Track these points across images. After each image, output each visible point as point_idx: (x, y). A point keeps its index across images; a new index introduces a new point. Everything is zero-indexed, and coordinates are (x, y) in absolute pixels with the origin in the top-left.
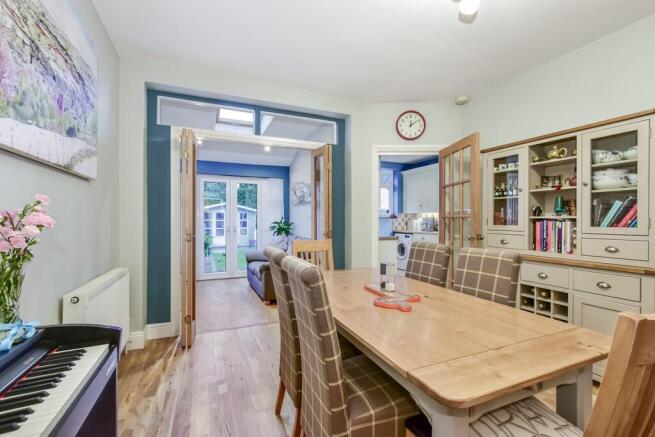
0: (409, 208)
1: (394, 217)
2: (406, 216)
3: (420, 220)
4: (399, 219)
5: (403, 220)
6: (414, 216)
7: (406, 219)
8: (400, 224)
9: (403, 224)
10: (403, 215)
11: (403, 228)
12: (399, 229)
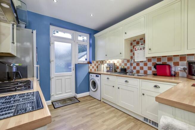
0: (99, 58)
1: (90, 63)
2: (97, 62)
3: (106, 65)
4: (93, 65)
5: (95, 65)
6: (102, 62)
7: (97, 64)
8: (93, 67)
9: (95, 67)
10: (95, 62)
11: (95, 70)
12: (93, 71)
